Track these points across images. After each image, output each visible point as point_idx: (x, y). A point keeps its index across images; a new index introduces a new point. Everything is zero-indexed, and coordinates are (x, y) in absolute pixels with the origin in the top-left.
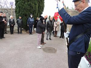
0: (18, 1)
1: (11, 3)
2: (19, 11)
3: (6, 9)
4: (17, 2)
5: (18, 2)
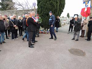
0: (40, 2)
1: (33, 4)
2: (42, 11)
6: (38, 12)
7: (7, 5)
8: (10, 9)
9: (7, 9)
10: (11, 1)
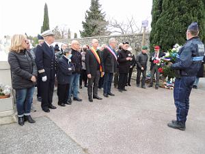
0: (157, 18)
3: (131, 36)
4: (155, 19)
5: (159, 20)
6: (151, 39)
7: (95, 27)
8: (98, 34)
9: (94, 33)
10: (102, 20)
